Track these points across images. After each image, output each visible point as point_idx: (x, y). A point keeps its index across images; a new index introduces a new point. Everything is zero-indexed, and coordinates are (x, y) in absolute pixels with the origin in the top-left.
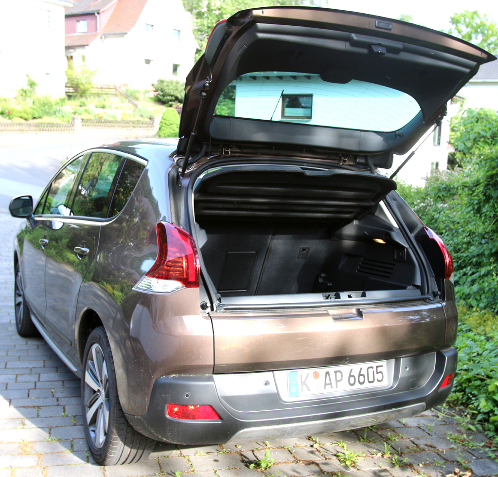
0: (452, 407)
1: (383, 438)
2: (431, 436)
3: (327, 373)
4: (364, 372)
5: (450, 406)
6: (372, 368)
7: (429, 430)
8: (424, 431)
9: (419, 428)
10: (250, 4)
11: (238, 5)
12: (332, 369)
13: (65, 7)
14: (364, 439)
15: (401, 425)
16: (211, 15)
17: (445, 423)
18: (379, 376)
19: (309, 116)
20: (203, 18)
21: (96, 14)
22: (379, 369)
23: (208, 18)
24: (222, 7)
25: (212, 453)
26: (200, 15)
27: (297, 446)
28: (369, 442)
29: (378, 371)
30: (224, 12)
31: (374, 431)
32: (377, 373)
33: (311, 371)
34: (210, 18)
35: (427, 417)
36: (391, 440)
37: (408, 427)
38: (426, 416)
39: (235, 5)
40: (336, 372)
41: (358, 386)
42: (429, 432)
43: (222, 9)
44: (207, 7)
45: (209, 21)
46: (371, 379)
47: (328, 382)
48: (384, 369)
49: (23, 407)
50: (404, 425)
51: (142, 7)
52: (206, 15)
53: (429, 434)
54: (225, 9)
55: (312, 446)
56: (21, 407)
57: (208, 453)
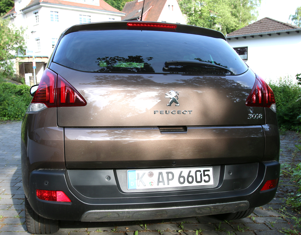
0: (296, 212)
1: (234, 229)
2: (272, 230)
3: (160, 173)
4: (193, 174)
5: (295, 211)
6: (200, 171)
7: (272, 226)
8: (267, 226)
9: (265, 224)
10: (217, 6)
11: (210, 8)
12: (164, 171)
13: (121, 16)
14: (218, 228)
15: (251, 222)
16: (196, 14)
17: (286, 222)
18: (206, 178)
19: (246, 58)
20: (192, 16)
21: (137, 19)
22: (206, 173)
23: (195, 16)
24: (202, 10)
25: (106, 231)
26: (190, 15)
27: (168, 231)
28: (221, 231)
29: (205, 174)
30: (203, 12)
31: (229, 224)
32: (205, 175)
33: (147, 171)
34: (196, 16)
35: (273, 218)
36: (239, 231)
37: (256, 223)
38: (273, 216)
39: (209, 8)
40: (168, 173)
41: (186, 184)
42: (271, 227)
43: (202, 11)
44: (194, 10)
45: (195, 17)
46: (199, 179)
47: (161, 180)
48: (211, 173)
49: (18, 199)
50: (254, 221)
51: (160, 13)
52: (193, 14)
53: (270, 228)
54: (204, 10)
55: (177, 231)
56: (16, 199)
57: (104, 231)
